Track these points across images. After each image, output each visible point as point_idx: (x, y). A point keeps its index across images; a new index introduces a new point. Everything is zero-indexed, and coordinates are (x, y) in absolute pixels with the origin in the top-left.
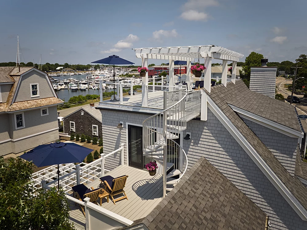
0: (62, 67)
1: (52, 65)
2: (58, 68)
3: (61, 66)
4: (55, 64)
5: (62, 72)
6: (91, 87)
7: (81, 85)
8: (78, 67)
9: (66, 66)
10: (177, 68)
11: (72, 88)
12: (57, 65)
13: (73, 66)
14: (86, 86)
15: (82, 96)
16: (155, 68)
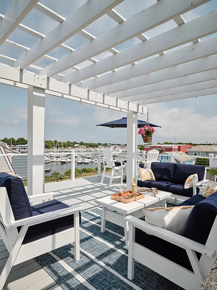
0: (78, 145)
1: (71, 143)
2: (76, 145)
3: (77, 143)
4: (74, 142)
5: (78, 148)
6: (94, 161)
7: (86, 159)
8: (90, 145)
9: (82, 144)
10: (171, 147)
11: (78, 161)
12: (75, 143)
13: (87, 144)
14: (90, 160)
15: (78, 169)
16: (151, 146)
